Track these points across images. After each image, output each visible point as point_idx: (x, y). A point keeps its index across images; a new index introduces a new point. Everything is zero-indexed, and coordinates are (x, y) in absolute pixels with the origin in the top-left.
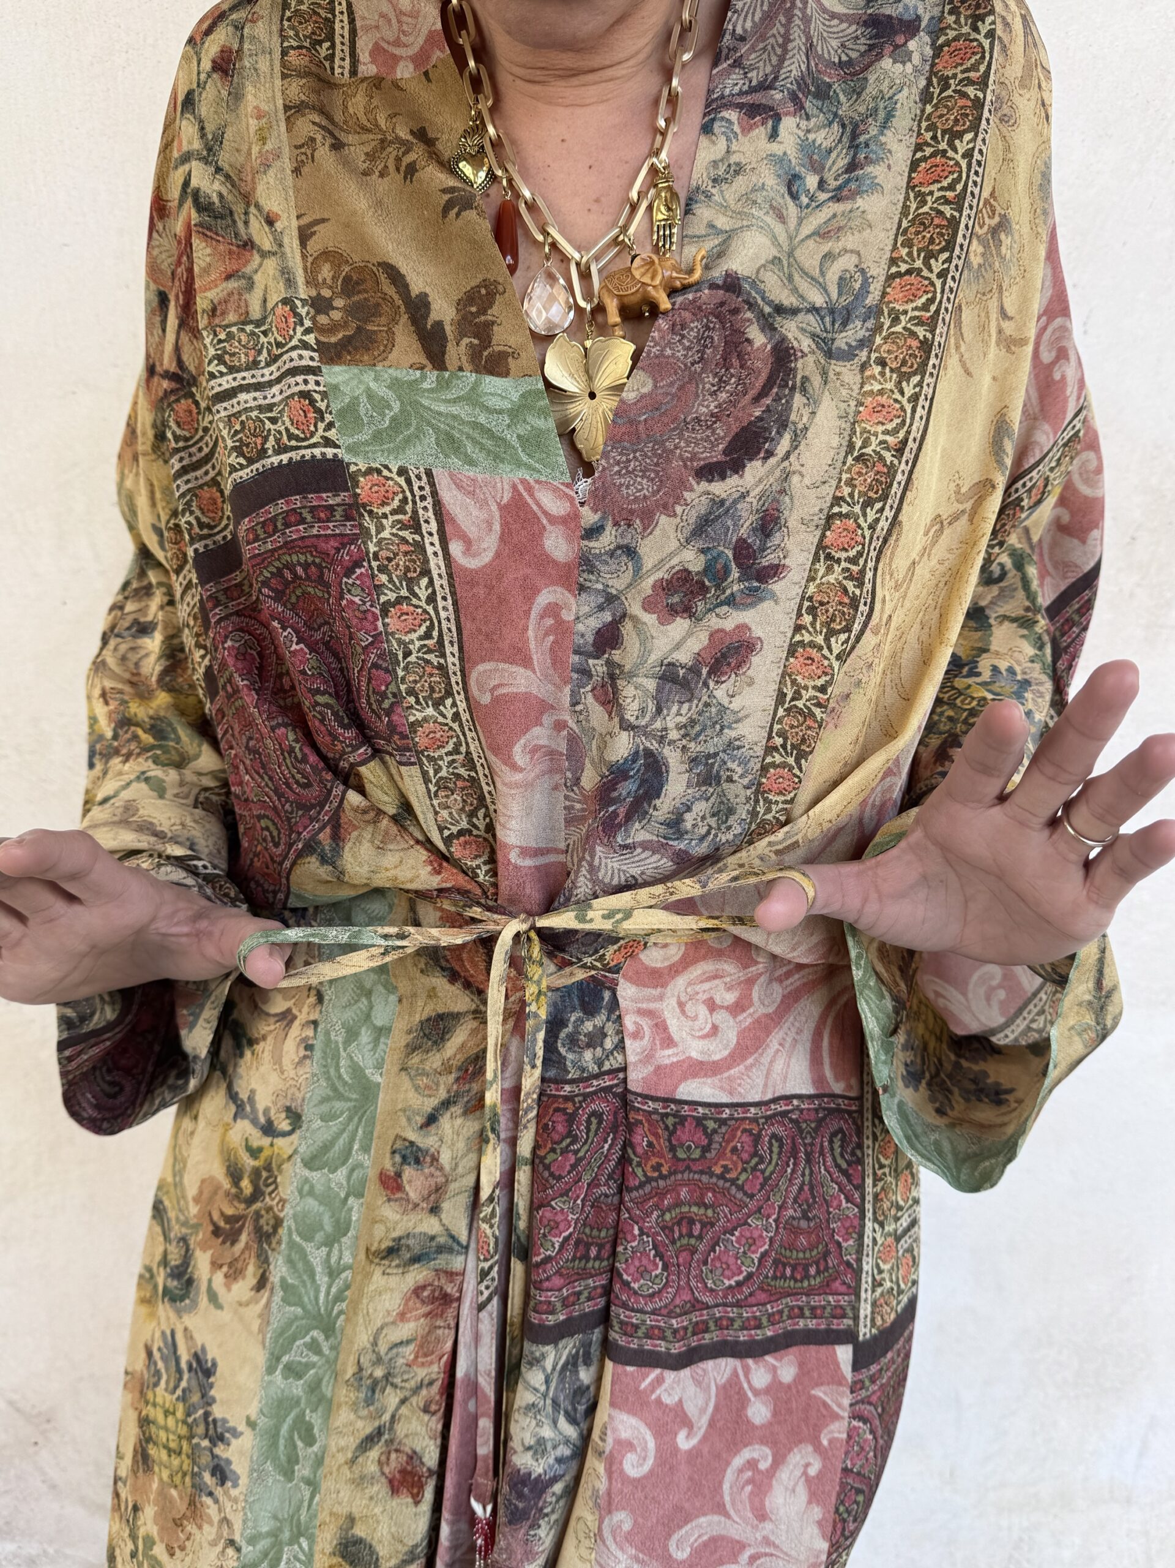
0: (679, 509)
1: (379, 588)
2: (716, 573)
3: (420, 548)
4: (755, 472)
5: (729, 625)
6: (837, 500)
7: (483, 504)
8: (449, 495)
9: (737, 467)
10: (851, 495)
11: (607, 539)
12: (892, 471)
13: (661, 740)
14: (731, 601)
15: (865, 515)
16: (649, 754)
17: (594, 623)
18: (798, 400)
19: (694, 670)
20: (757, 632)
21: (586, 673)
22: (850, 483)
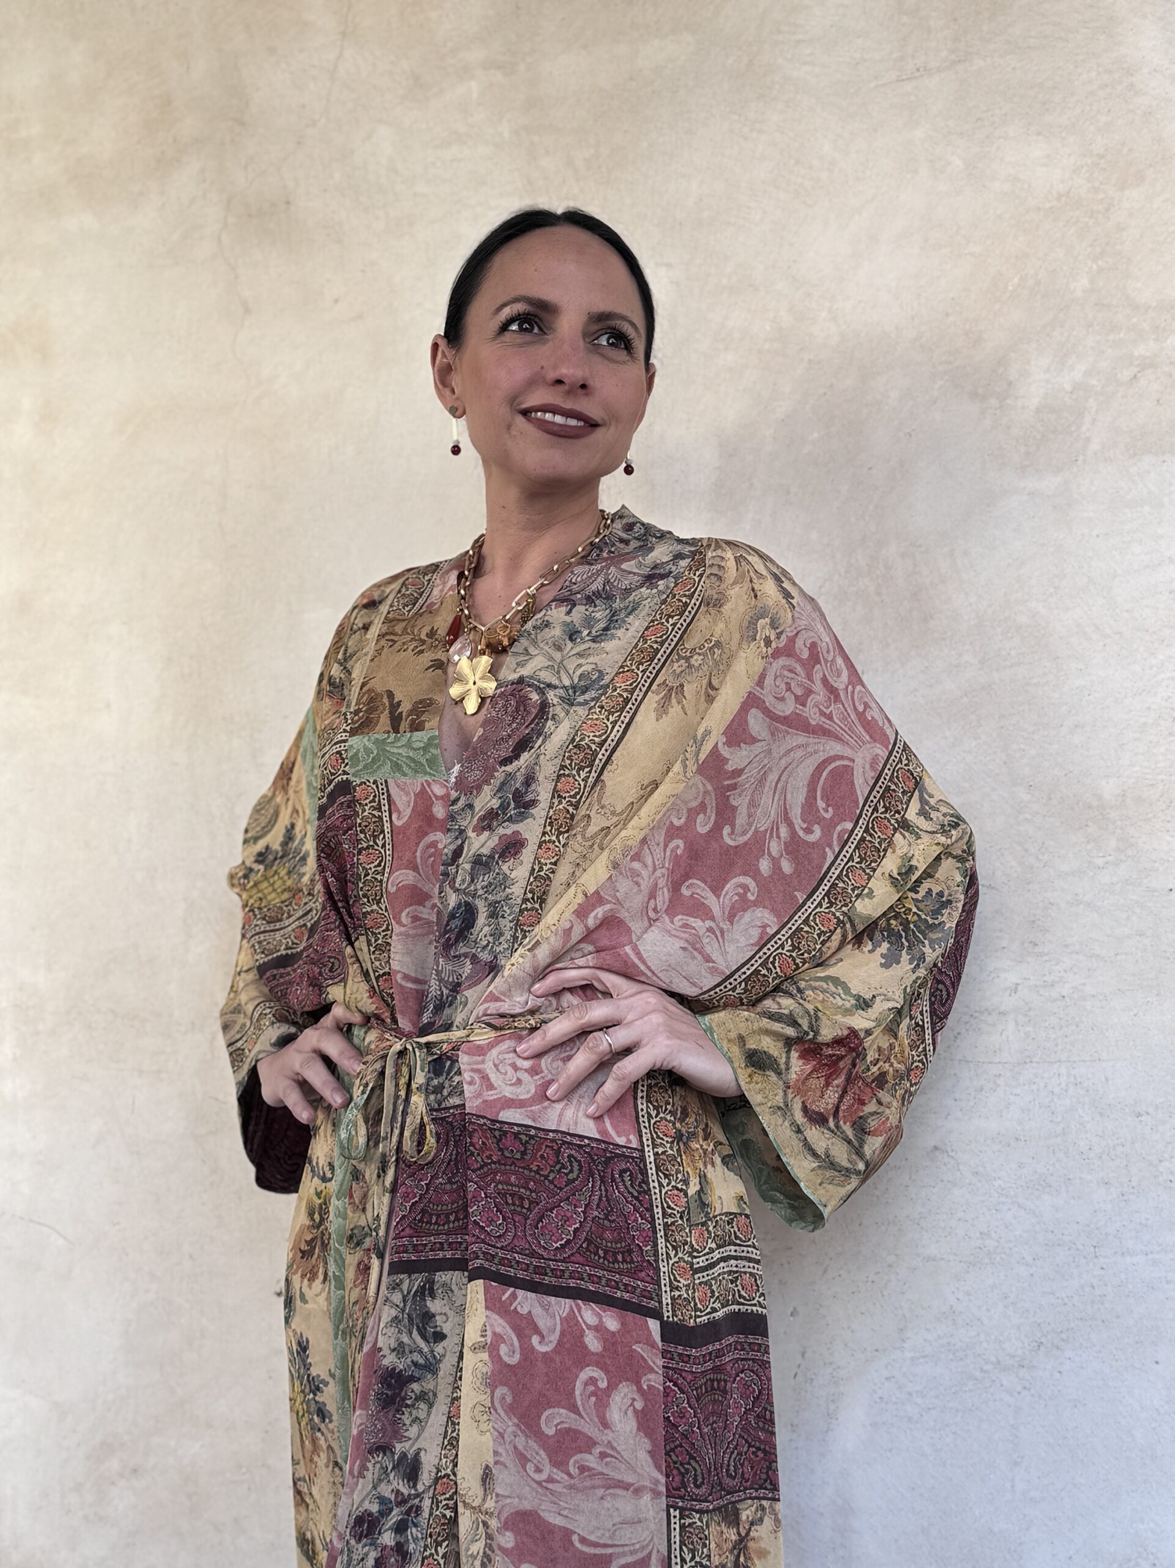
0: (492, 781)
1: (359, 841)
2: (504, 807)
3: (380, 818)
4: (525, 756)
5: (509, 832)
6: (562, 767)
7: (407, 794)
8: (394, 790)
9: (517, 757)
10: (570, 765)
11: (461, 804)
12: (595, 754)
13: (474, 896)
14: (510, 820)
15: (579, 775)
16: (467, 904)
17: (452, 847)
18: (550, 723)
19: (491, 857)
20: (526, 835)
21: (446, 874)
22: (570, 758)
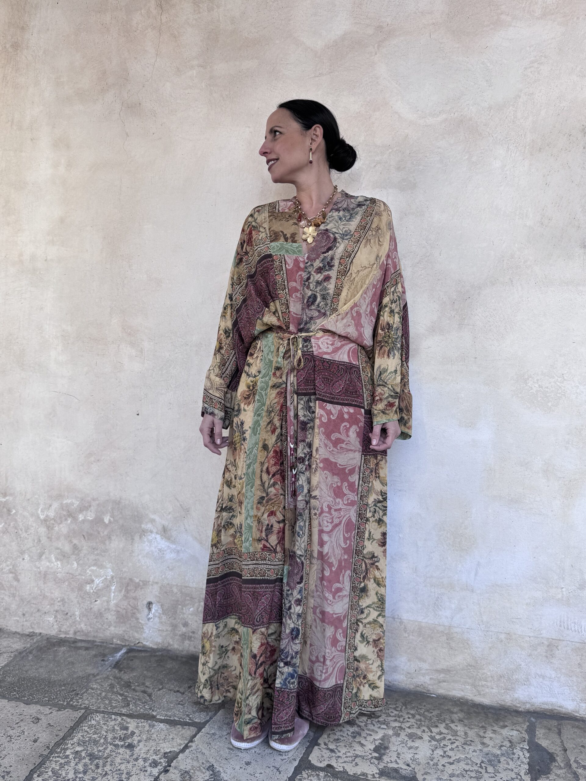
0: (319, 259)
1: (275, 272)
2: (324, 266)
3: (282, 266)
4: (331, 252)
5: (327, 274)
6: (342, 256)
7: (291, 259)
8: (286, 258)
11: (309, 264)
12: (351, 254)
13: (316, 292)
14: (327, 270)
15: (346, 259)
16: (314, 294)
17: (307, 276)
18: (338, 244)
19: (322, 281)
20: (331, 275)
22: (344, 254)
